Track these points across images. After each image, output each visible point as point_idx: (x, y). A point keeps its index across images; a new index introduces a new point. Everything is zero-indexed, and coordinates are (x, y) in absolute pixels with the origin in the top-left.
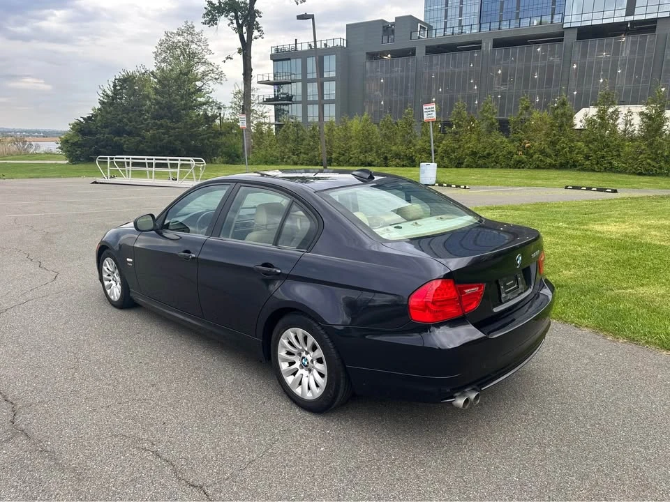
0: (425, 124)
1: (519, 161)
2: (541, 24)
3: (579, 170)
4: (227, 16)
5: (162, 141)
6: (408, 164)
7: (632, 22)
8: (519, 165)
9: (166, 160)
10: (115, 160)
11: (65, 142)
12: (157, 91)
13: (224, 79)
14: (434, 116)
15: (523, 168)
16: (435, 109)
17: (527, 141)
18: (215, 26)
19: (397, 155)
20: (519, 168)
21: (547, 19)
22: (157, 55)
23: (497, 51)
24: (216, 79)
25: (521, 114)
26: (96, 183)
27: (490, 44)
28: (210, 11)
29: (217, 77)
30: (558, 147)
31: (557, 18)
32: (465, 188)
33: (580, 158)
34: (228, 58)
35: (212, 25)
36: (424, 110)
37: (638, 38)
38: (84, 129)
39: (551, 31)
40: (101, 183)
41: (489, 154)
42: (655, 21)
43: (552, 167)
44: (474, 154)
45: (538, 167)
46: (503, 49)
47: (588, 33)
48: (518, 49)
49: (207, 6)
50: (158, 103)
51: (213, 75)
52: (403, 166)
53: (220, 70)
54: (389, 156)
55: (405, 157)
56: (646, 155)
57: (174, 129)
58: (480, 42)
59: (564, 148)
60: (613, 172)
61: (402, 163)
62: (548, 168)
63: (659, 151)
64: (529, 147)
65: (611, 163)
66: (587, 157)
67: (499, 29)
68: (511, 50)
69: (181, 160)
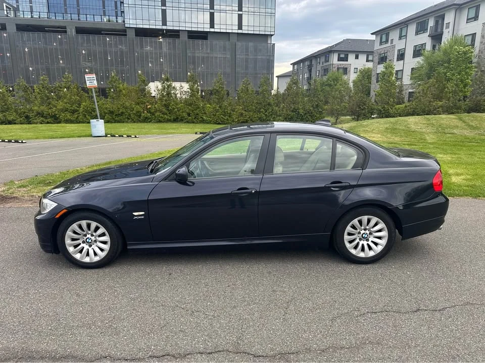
0: (86, 90)
1: (146, 118)
2: (109, 21)
3: (185, 123)
6: (52, 121)
7: (167, 30)
8: (146, 120)
14: (95, 83)
15: (149, 122)
16: (95, 78)
17: (148, 104)
19: (40, 114)
20: (147, 122)
21: (113, 19)
23: (80, 36)
25: (140, 85)
27: (74, 31)
30: (170, 108)
31: (120, 20)
32: (136, 137)
33: (185, 114)
36: (86, 79)
37: (171, 40)
39: (118, 28)
41: (122, 113)
42: (178, 31)
43: (168, 121)
44: (111, 113)
45: (160, 122)
46: (85, 36)
47: (142, 33)
48: (96, 37)
52: (48, 123)
54: (31, 115)
55: (48, 116)
56: (220, 113)
58: (65, 27)
59: (174, 109)
60: (204, 123)
61: (46, 121)
62: (166, 122)
63: (226, 110)
64: (150, 108)
65: (202, 118)
66: (189, 115)
67: (79, 20)
68: (91, 37)
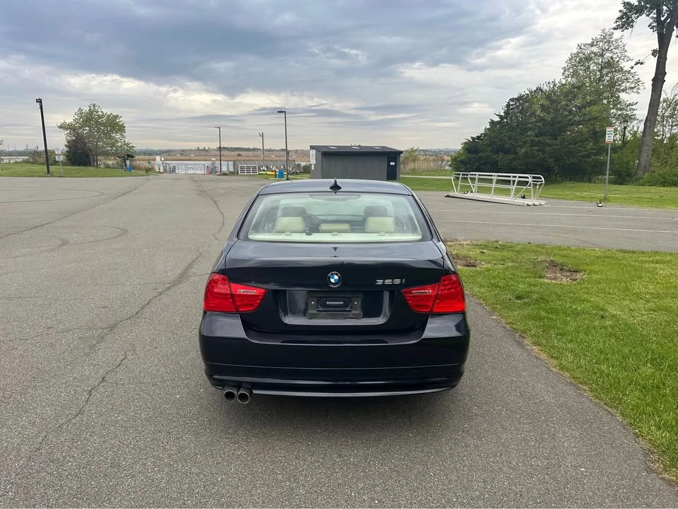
4: (648, 15)
5: (535, 157)
9: (510, 177)
10: (469, 176)
11: (454, 160)
12: (543, 108)
13: (642, 88)
18: (630, 29)
22: (565, 71)
24: (632, 88)
26: (448, 196)
28: (625, 14)
29: (633, 86)
34: (637, 63)
35: (626, 28)
38: (472, 147)
40: (452, 197)
49: (622, 8)
50: (542, 119)
51: (628, 85)
53: (636, 77)
57: (551, 146)
69: (520, 177)
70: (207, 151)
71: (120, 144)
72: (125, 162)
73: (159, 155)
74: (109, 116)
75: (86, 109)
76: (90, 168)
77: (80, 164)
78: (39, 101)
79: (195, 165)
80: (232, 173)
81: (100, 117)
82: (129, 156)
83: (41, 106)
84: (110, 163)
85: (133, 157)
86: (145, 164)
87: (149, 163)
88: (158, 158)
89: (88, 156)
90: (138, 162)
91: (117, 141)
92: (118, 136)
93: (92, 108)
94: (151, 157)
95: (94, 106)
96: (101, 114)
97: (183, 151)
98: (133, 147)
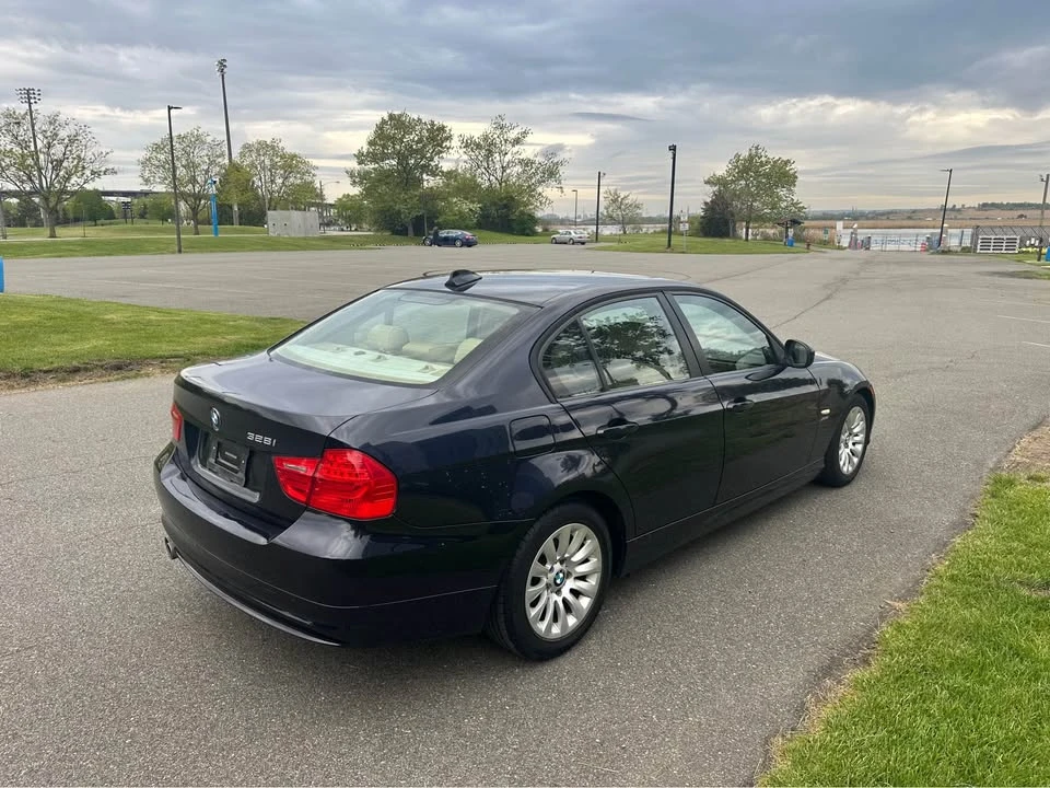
70: (959, 210)
71: (783, 205)
72: (787, 231)
73: (840, 219)
74: (775, 162)
75: (745, 154)
76: (727, 240)
77: (713, 236)
78: (673, 149)
79: (900, 235)
80: (966, 250)
81: (762, 164)
82: (795, 222)
83: (674, 155)
84: (771, 232)
85: (800, 223)
86: (820, 234)
87: (826, 232)
88: (840, 225)
89: (726, 223)
90: (812, 231)
91: (780, 200)
92: (782, 192)
93: (754, 151)
94: (828, 223)
95: (757, 148)
96: (763, 159)
97: (914, 211)
98: (803, 207)
